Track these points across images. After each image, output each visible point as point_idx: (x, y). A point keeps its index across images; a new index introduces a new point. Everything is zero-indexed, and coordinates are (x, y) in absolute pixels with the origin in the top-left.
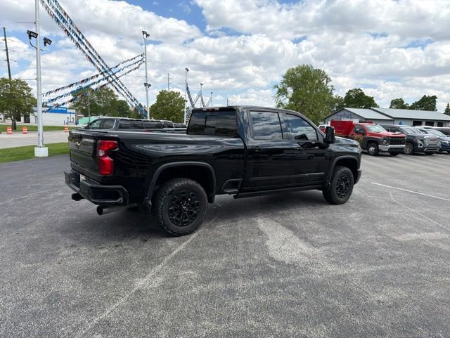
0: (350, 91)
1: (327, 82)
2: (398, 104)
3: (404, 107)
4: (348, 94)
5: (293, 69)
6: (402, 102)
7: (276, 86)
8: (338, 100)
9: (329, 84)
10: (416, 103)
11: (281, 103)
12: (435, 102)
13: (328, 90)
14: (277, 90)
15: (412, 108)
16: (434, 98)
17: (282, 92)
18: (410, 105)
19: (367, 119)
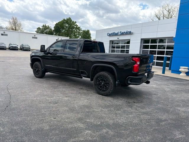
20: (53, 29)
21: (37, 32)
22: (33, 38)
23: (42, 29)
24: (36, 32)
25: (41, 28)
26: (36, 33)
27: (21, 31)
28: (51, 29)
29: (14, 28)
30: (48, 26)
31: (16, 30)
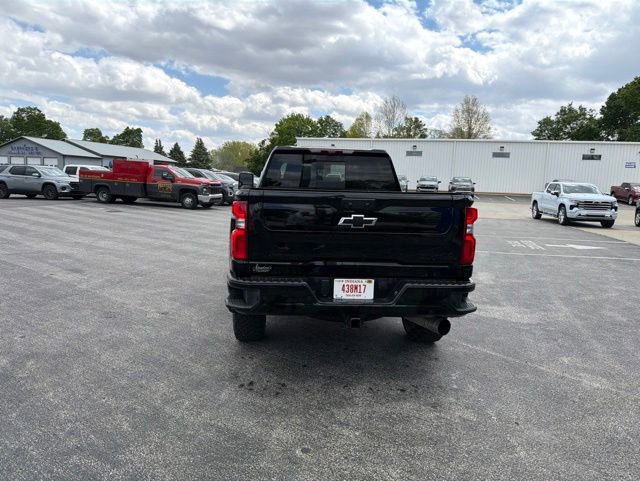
0: (21, 110)
2: (93, 135)
3: (103, 140)
4: (17, 113)
6: (100, 133)
10: (118, 137)
12: (140, 136)
15: (112, 142)
16: (139, 131)
18: (110, 139)
19: (65, 156)
20: (598, 116)
21: (538, 134)
22: (496, 155)
23: (558, 122)
24: (534, 134)
25: (553, 118)
26: (531, 138)
27: (484, 137)
28: (591, 118)
29: (465, 129)
30: (581, 109)
31: (470, 135)
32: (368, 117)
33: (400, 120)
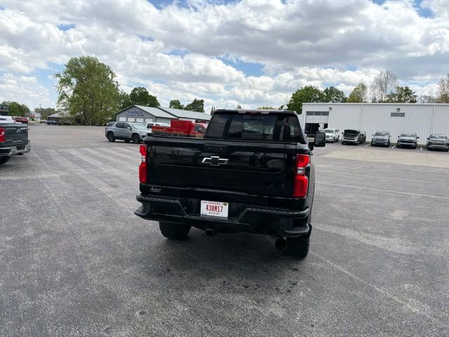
0: (135, 89)
1: (112, 77)
2: (175, 104)
3: (181, 108)
4: (133, 91)
5: (76, 59)
6: (179, 103)
7: (58, 75)
8: (124, 96)
9: (114, 79)
10: (190, 105)
11: (66, 95)
12: (202, 105)
13: (114, 85)
14: (59, 79)
15: (186, 109)
16: (202, 101)
17: (66, 82)
18: (185, 107)
19: (157, 117)
32: (364, 87)
33: (391, 89)
